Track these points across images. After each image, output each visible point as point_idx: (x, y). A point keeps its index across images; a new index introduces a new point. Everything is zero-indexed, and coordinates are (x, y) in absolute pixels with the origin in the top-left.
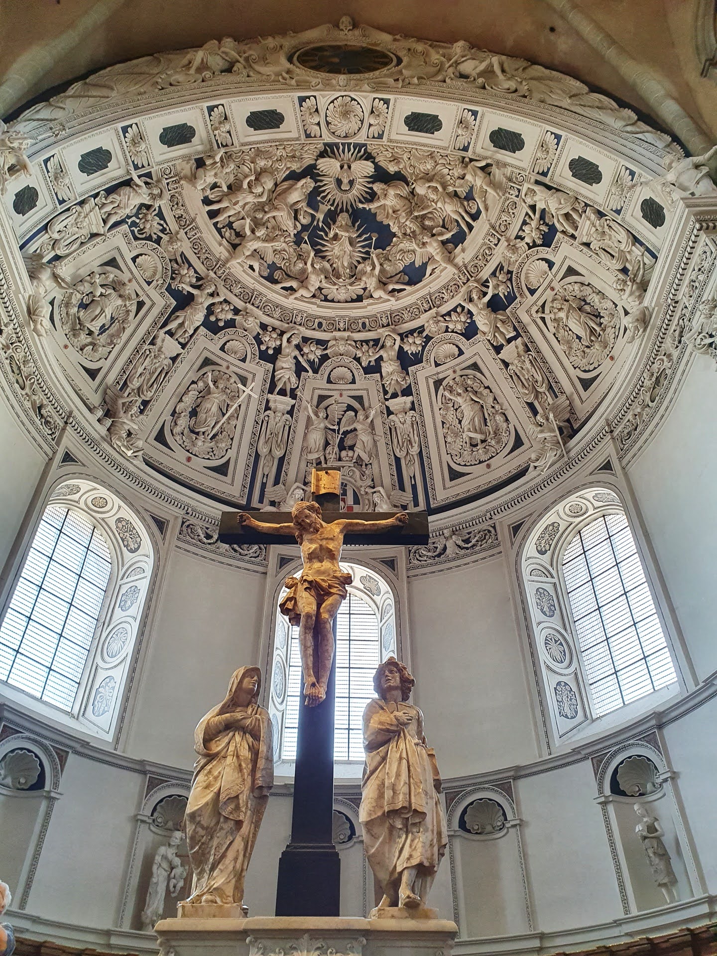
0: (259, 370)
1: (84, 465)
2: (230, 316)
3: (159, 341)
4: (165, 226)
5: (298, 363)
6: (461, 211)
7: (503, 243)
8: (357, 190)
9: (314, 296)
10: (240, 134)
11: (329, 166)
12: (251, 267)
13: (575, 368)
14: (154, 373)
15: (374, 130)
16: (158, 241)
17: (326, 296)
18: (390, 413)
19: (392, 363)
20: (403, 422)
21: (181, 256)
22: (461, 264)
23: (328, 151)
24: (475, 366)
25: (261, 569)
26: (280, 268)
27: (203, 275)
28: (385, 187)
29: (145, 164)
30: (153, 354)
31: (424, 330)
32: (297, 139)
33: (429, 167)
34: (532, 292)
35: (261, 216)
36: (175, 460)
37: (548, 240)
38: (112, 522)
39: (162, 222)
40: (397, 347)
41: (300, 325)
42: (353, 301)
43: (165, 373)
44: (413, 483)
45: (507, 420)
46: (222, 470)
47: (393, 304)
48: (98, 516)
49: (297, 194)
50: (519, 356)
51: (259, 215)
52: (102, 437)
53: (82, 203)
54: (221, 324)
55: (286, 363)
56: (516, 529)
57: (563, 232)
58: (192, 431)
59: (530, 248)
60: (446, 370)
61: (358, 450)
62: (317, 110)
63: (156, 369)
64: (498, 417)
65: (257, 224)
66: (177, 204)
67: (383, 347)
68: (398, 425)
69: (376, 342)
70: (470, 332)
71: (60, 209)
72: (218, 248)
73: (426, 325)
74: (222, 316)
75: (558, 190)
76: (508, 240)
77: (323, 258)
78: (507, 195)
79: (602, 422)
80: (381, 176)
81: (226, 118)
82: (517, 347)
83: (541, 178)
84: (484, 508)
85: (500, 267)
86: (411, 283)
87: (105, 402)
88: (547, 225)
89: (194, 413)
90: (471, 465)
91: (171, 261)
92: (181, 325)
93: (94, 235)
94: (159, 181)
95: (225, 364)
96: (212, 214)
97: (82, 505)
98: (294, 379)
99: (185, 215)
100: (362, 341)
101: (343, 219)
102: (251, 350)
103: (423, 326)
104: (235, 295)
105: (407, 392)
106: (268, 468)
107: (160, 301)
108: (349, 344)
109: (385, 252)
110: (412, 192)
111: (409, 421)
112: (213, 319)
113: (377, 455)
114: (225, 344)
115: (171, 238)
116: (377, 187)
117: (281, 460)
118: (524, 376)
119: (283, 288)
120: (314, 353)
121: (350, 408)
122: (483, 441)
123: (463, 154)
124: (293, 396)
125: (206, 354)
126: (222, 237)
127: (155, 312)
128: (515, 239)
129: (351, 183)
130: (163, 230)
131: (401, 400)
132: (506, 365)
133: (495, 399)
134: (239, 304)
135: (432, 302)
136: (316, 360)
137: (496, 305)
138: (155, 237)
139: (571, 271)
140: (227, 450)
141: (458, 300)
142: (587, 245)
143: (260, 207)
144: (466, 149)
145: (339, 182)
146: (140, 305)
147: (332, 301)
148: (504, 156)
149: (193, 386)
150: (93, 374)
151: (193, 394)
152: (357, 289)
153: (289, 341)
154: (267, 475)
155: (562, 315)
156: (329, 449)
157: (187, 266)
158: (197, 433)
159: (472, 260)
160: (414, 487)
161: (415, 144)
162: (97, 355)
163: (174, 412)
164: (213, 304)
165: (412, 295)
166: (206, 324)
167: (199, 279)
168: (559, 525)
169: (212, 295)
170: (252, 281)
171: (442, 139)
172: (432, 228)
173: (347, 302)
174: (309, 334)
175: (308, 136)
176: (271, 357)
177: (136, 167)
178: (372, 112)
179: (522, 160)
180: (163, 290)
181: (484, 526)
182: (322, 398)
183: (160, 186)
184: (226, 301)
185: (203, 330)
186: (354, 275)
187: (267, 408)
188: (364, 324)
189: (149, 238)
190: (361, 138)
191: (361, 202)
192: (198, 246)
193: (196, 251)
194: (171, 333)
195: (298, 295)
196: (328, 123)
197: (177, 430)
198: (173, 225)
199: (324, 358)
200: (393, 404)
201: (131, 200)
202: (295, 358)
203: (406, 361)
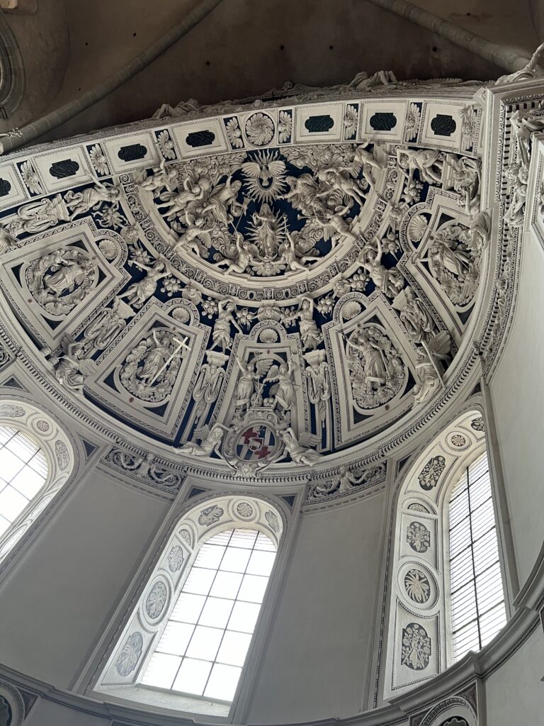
0: (201, 332)
1: (29, 392)
2: (176, 288)
3: (115, 305)
4: (125, 219)
5: (232, 326)
6: (355, 188)
7: (389, 207)
8: (276, 185)
9: (245, 272)
10: (182, 150)
11: (252, 169)
12: (193, 250)
13: (455, 305)
14: (110, 330)
15: (284, 136)
16: (119, 230)
17: (255, 272)
18: (307, 365)
19: (307, 322)
20: (318, 373)
21: (138, 242)
22: (358, 233)
23: (251, 157)
24: (375, 319)
25: (171, 496)
26: (218, 251)
27: (156, 257)
28: (294, 179)
29: (107, 173)
30: (109, 315)
31: (333, 293)
32: (227, 150)
33: (327, 157)
34: (416, 245)
35: (200, 210)
36: (119, 399)
37: (423, 195)
38: (53, 443)
39: (122, 217)
40: (311, 309)
41: (235, 295)
42: (277, 275)
43: (120, 331)
44: (324, 426)
45: (402, 364)
46: (160, 411)
47: (307, 274)
48: (44, 438)
49: (227, 194)
50: (408, 302)
51: (199, 211)
52: (48, 371)
53: (52, 197)
54: (170, 295)
55: (222, 327)
56: (402, 463)
57: (434, 185)
58: (138, 378)
59: (410, 206)
60: (352, 325)
61: (279, 399)
62: (238, 127)
63: (112, 327)
64: (394, 361)
65: (197, 216)
66: (134, 203)
67: (302, 309)
68: (314, 375)
69: (296, 306)
70: (369, 288)
71: (31, 199)
72: (167, 236)
73: (334, 288)
74: (169, 288)
75: (424, 149)
76: (393, 205)
77: (252, 242)
78: (389, 167)
79: (471, 345)
80: (292, 171)
81: (170, 139)
82: (406, 296)
83: (412, 144)
84: (377, 446)
85: (389, 229)
86: (322, 255)
87: (61, 347)
88: (422, 183)
89: (142, 364)
90: (373, 408)
91: (128, 245)
92: (136, 294)
93: (62, 222)
94: (118, 185)
95: (172, 326)
96: (162, 211)
97: (29, 427)
98: (228, 339)
99: (141, 212)
100: (286, 307)
101: (265, 208)
102: (195, 315)
103: (332, 290)
104: (182, 273)
105: (321, 346)
106: (200, 411)
107: (118, 276)
108: (275, 310)
109: (300, 233)
110: (317, 180)
111: (322, 372)
112: (163, 290)
113: (295, 404)
114: (172, 310)
115: (129, 228)
116: (289, 180)
117: (213, 405)
118: (414, 321)
119: (220, 266)
120: (245, 317)
121: (275, 363)
122: (383, 385)
123: (352, 141)
124: (228, 352)
125: (157, 318)
126: (170, 228)
127: (114, 283)
128: (400, 201)
129: (270, 180)
130: (123, 223)
131: (315, 353)
132: (398, 312)
133: (392, 346)
134: (185, 280)
135: (339, 267)
136: (248, 324)
137: (388, 262)
138: (116, 227)
139: (445, 218)
140: (166, 395)
141: (358, 264)
142: (452, 189)
143: (201, 205)
144: (354, 137)
145: (261, 181)
146: (102, 276)
147: (261, 276)
148: (384, 135)
149: (143, 342)
150: (53, 325)
151: (142, 348)
152: (278, 265)
153: (224, 308)
154: (199, 418)
155: (438, 257)
156: (254, 396)
157: (142, 249)
158: (141, 379)
159: (367, 228)
160: (324, 430)
161: (315, 141)
162: (59, 311)
163: (125, 361)
164: (163, 279)
165: (323, 265)
166: (157, 294)
167: (152, 260)
168: (444, 460)
169: (162, 271)
170: (195, 262)
171: (336, 134)
172: (335, 206)
173: (272, 276)
174: (242, 303)
175: (234, 148)
176: (209, 321)
177: (99, 175)
178: (280, 122)
179: (396, 134)
180: (122, 267)
181: (378, 463)
182: (252, 355)
183: (119, 188)
184: (174, 277)
185: (154, 299)
186: (277, 255)
187: (205, 362)
188: (287, 293)
189: (112, 228)
190: (274, 145)
191: (279, 195)
192: (150, 234)
193: (150, 239)
194: (126, 300)
195: (230, 270)
196: (248, 136)
197: (125, 375)
198: (131, 219)
199: (255, 321)
200: (310, 357)
201: (94, 198)
202: (230, 322)
203: (319, 319)
